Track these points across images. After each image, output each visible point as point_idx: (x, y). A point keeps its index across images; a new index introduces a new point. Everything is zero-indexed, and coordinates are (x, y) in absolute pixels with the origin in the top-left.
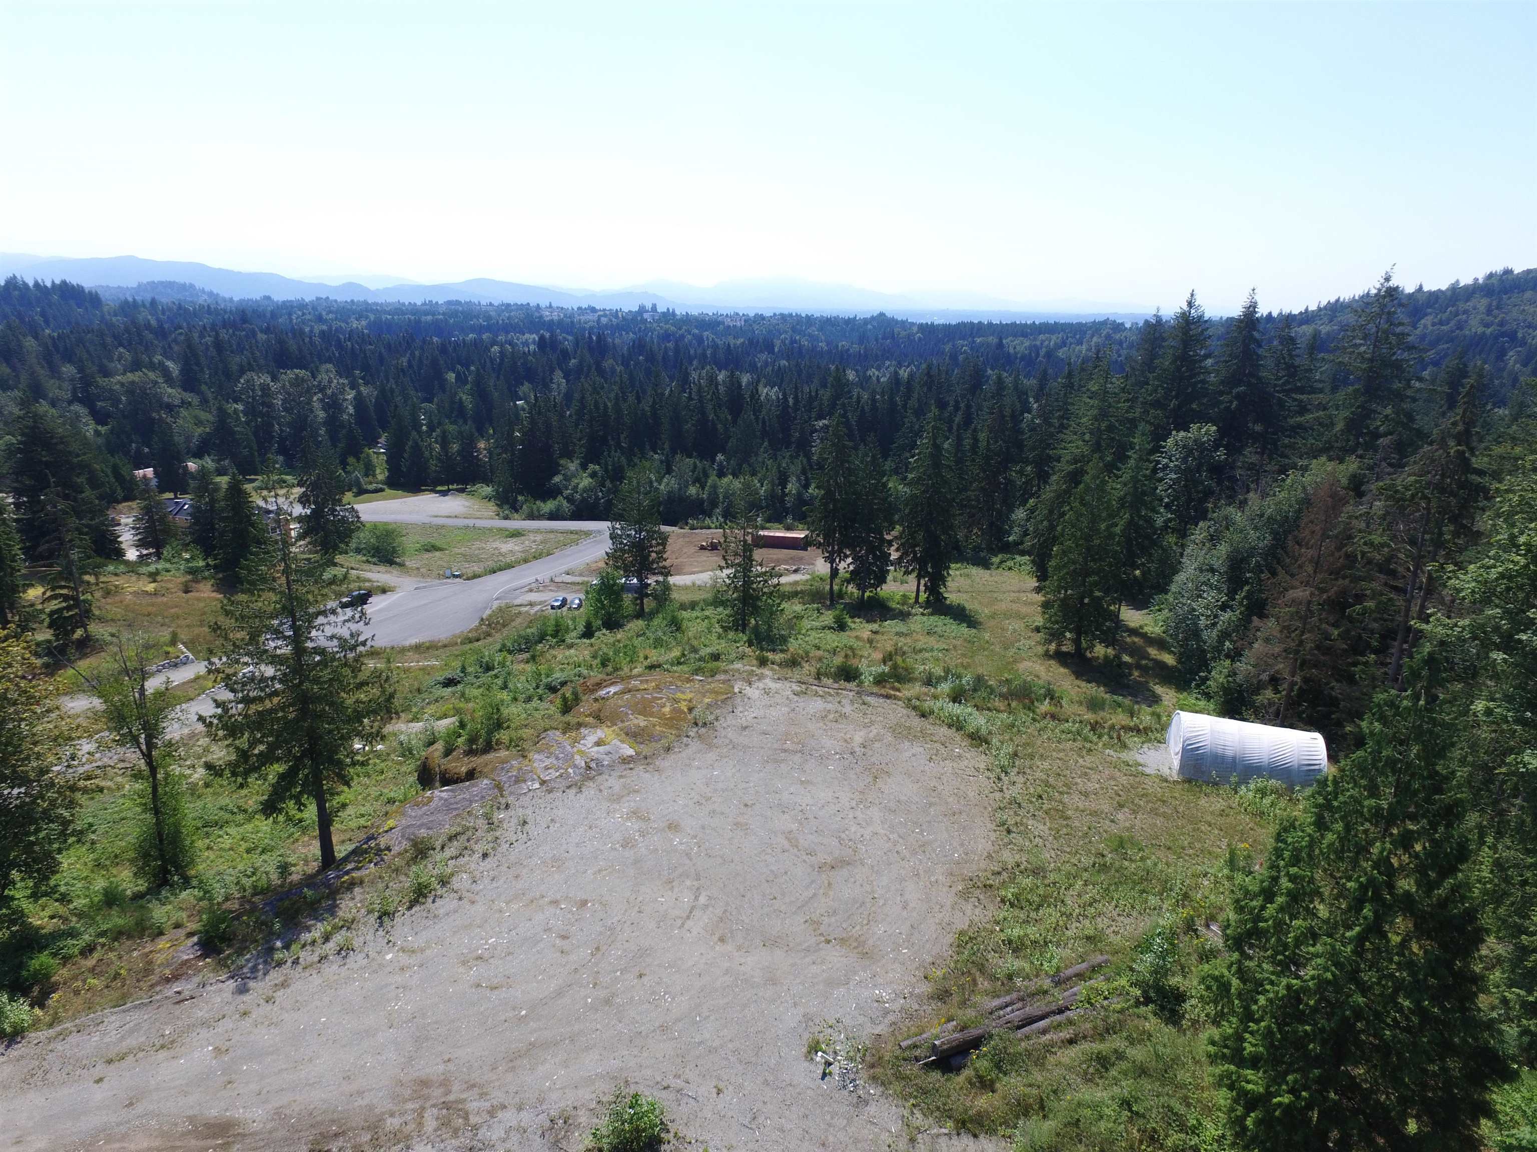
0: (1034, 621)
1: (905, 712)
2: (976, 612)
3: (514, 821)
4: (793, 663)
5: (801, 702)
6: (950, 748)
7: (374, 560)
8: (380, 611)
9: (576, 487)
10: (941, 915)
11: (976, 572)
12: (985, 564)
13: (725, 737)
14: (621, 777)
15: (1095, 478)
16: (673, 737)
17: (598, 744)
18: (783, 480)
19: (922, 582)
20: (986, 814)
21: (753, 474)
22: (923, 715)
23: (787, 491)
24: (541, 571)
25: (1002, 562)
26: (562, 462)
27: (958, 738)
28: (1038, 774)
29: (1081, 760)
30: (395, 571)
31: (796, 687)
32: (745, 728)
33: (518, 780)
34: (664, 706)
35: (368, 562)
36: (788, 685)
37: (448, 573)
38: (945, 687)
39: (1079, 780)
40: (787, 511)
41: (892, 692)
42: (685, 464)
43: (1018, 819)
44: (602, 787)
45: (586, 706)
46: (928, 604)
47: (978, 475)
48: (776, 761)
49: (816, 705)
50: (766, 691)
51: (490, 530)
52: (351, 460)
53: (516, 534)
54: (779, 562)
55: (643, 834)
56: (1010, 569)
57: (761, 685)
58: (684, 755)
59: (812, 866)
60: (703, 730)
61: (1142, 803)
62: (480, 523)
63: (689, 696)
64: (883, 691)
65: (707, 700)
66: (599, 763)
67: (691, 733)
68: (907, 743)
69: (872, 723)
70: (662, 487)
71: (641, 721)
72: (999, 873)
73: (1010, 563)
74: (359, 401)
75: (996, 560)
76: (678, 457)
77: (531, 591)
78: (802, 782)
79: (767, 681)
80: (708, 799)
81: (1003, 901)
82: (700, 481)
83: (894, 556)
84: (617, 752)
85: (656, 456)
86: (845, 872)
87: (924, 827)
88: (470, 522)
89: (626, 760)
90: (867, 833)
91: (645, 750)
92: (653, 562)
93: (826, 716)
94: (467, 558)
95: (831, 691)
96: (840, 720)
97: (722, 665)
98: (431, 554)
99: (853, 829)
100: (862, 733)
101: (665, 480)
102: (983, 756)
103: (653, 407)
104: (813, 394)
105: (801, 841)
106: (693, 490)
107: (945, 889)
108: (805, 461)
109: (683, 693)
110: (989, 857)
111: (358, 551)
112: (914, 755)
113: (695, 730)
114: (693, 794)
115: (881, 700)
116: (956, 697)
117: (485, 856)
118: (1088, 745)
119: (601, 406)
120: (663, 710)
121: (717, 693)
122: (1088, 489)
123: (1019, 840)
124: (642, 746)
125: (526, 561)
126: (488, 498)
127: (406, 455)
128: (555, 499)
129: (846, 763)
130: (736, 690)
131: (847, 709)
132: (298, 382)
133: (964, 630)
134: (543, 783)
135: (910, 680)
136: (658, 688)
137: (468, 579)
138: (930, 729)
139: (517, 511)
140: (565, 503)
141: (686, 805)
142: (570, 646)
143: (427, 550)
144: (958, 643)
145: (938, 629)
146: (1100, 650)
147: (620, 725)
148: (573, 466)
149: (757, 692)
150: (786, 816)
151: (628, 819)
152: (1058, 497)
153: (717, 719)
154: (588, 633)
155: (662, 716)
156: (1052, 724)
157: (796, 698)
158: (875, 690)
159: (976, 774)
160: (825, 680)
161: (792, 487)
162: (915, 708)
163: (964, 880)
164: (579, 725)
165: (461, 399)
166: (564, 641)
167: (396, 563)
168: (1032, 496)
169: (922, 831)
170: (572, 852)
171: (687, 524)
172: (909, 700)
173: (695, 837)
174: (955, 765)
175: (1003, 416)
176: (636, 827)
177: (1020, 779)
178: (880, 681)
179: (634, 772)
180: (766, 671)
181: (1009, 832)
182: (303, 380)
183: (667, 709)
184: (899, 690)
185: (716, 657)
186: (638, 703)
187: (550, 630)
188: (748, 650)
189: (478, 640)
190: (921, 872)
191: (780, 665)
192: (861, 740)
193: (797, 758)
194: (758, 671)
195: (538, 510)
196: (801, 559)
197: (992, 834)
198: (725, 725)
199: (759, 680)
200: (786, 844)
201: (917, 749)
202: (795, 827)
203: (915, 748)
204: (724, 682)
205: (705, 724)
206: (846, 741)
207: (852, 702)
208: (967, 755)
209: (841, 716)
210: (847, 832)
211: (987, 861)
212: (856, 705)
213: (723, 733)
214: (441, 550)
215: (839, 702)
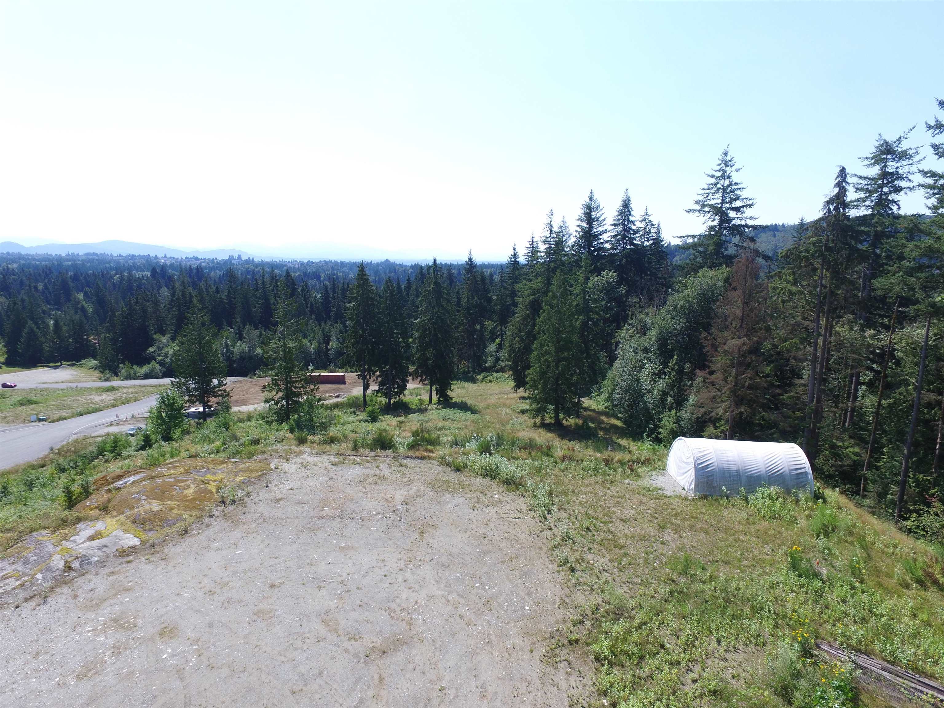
1: (440, 469)
2: (475, 406)
4: (333, 440)
5: (340, 471)
6: (489, 494)
9: (166, 354)
11: (469, 385)
12: (473, 380)
13: (255, 512)
14: (113, 573)
16: (192, 520)
17: (92, 538)
18: (327, 340)
20: (543, 554)
21: (305, 337)
22: (458, 470)
23: (329, 347)
24: (125, 412)
27: (495, 486)
31: (333, 459)
32: (278, 500)
34: (188, 487)
36: (325, 457)
37: (34, 418)
38: (473, 445)
40: (330, 361)
41: (426, 454)
42: (253, 333)
43: (577, 554)
44: (79, 592)
45: (94, 499)
46: (439, 403)
48: (312, 530)
49: (357, 471)
50: (305, 466)
51: (90, 389)
53: (112, 390)
54: (324, 392)
55: (118, 651)
56: (490, 381)
57: (299, 460)
58: (203, 536)
60: (231, 508)
62: (80, 385)
63: (220, 476)
64: (417, 454)
65: (239, 479)
66: (84, 560)
67: (216, 513)
68: (448, 496)
69: (411, 481)
70: (236, 350)
71: (156, 506)
72: (581, 622)
73: (490, 378)
75: (480, 377)
78: (342, 549)
79: (305, 456)
80: (223, 585)
81: (597, 659)
84: (115, 544)
87: (484, 580)
88: (74, 385)
89: (125, 553)
90: (422, 597)
91: (153, 536)
93: (365, 480)
94: (58, 408)
95: (369, 459)
96: (378, 481)
97: (260, 447)
99: (404, 596)
100: (402, 492)
101: (238, 345)
102: (522, 498)
105: (342, 623)
106: (259, 351)
107: (526, 656)
109: (214, 474)
110: (563, 603)
112: (457, 506)
113: (221, 508)
114: (206, 581)
115: (417, 461)
116: (485, 449)
118: (609, 478)
120: (186, 491)
121: (251, 471)
123: (586, 578)
124: (150, 534)
125: (114, 406)
126: (95, 368)
127: (22, 340)
128: (149, 364)
129: (389, 522)
130: (273, 466)
131: (386, 472)
133: (469, 415)
135: (439, 444)
136: (187, 472)
137: (54, 421)
138: (467, 481)
139: (117, 375)
140: (158, 367)
141: (194, 598)
147: (128, 513)
148: (164, 340)
149: (294, 467)
150: (323, 592)
151: (104, 631)
153: (248, 495)
154: (147, 443)
155: (183, 499)
157: (334, 468)
158: (410, 453)
159: (521, 515)
160: (361, 451)
161: (333, 344)
162: (449, 465)
163: (545, 639)
166: (120, 454)
169: (483, 585)
172: (443, 458)
173: (196, 642)
174: (498, 509)
176: (111, 641)
177: (563, 515)
178: (413, 446)
179: (131, 565)
180: (305, 448)
181: (573, 570)
183: (190, 492)
184: (432, 451)
185: (256, 442)
186: (156, 487)
187: (108, 447)
188: (288, 435)
190: (493, 637)
191: (319, 443)
192: (402, 498)
193: (336, 523)
194: (297, 449)
195: (135, 373)
196: (341, 389)
197: (556, 575)
198: (256, 500)
199: (297, 456)
200: (322, 630)
201: (459, 499)
202: (333, 604)
203: (456, 499)
204: (260, 461)
205: (234, 501)
206: (387, 500)
207: (390, 466)
208: (507, 499)
209: (380, 478)
210: (398, 601)
211: (562, 610)
212: (393, 468)
213: (253, 508)
214: (36, 403)
215: (377, 467)
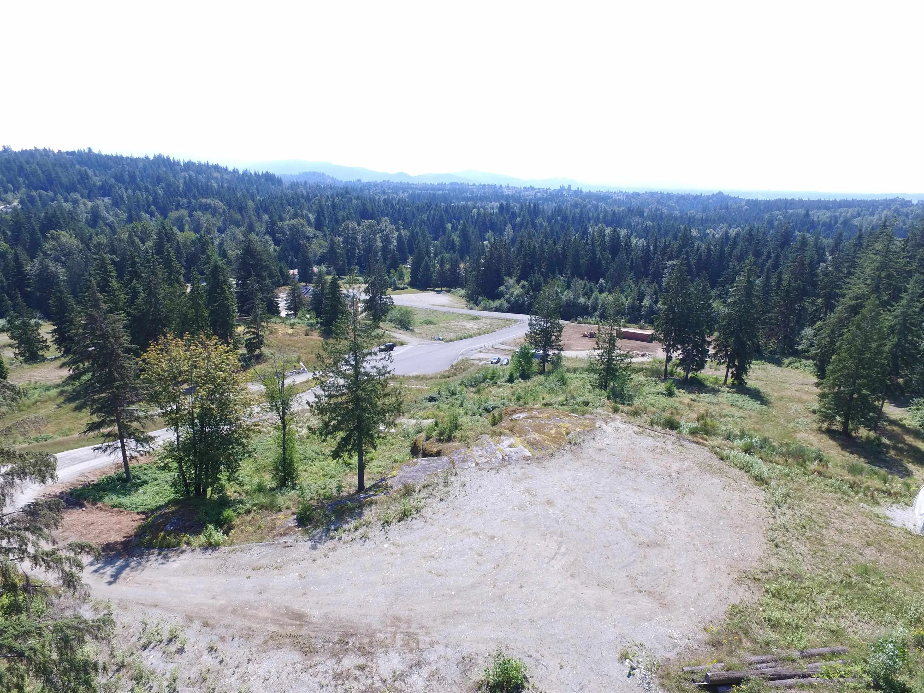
0: (812, 406)
1: (709, 454)
2: (768, 395)
3: (459, 483)
4: (636, 413)
5: (639, 438)
6: (739, 482)
7: (399, 326)
8: (398, 355)
9: (512, 294)
10: (720, 591)
11: (771, 368)
12: (779, 363)
13: (587, 453)
14: (522, 468)
15: (870, 311)
16: (555, 449)
17: (511, 446)
18: (641, 297)
19: (730, 371)
20: (761, 531)
21: (622, 292)
22: (722, 459)
23: (643, 304)
24: (487, 341)
25: (791, 363)
26: (505, 279)
27: (746, 478)
28: (804, 511)
29: (839, 508)
30: (408, 333)
31: (636, 429)
32: (600, 450)
33: (464, 460)
34: (552, 429)
35: (395, 327)
36: (631, 427)
37: (436, 337)
38: (740, 443)
39: (836, 521)
40: (641, 317)
41: (701, 441)
42: (579, 283)
43: (785, 539)
44: (510, 472)
45: (506, 423)
46: (733, 385)
47: (779, 303)
48: (618, 473)
49: (649, 442)
50: (617, 429)
51: (462, 315)
52: (392, 271)
53: (476, 318)
54: (633, 349)
55: (531, 504)
56: (797, 368)
57: (613, 424)
58: (561, 460)
59: (635, 543)
60: (574, 447)
61: (887, 545)
62: (456, 311)
63: (567, 425)
64: (695, 439)
65: (578, 429)
66: (510, 457)
67: (566, 448)
68: (709, 476)
69: (685, 459)
70: (563, 297)
71: (536, 436)
72: (766, 572)
73: (796, 364)
74: (400, 238)
75: (786, 361)
76: (575, 279)
77: (481, 352)
78: (634, 489)
79: (618, 422)
80: (573, 490)
81: (767, 591)
82: (588, 294)
83: (712, 351)
84: (521, 452)
85: (562, 278)
86: (656, 550)
87: (714, 532)
88: (451, 310)
89: (525, 458)
90: (674, 528)
91: (538, 454)
92: (553, 342)
93: (654, 450)
94: (448, 330)
95: (659, 434)
96: (663, 453)
97: (590, 409)
98: (428, 326)
99: (665, 524)
100: (677, 464)
101: (566, 293)
102: (763, 492)
103: (563, 248)
104: (667, 244)
105: (630, 526)
106: (582, 300)
107: (725, 575)
108: (657, 287)
109: (564, 423)
110: (760, 560)
111: (391, 321)
112: (712, 484)
113: (569, 446)
114: (564, 485)
115: (693, 445)
116: (747, 450)
117: (441, 500)
118: (846, 498)
119: (532, 247)
120: (551, 431)
121: (585, 426)
122: (864, 318)
123: (784, 553)
124: (536, 451)
125: (479, 334)
126: (463, 297)
127: (421, 270)
128: (499, 299)
129: (665, 481)
131: (670, 447)
132: (370, 226)
133: (757, 405)
134: (477, 464)
135: (715, 435)
136: (549, 418)
137: (447, 342)
138: (726, 469)
139: (477, 305)
140: (505, 303)
141: (559, 491)
142: (500, 387)
143: (426, 324)
144: (753, 414)
145: (739, 404)
146: (863, 432)
147: (525, 437)
148: (511, 281)
149: (610, 429)
150: (621, 509)
151: (524, 493)
152: (840, 322)
153: (583, 442)
154: (511, 380)
155: (549, 436)
156: (818, 479)
157: (635, 436)
158: (690, 437)
159: (757, 503)
160: (656, 427)
161: (647, 302)
162: (716, 453)
163: (739, 572)
164: (501, 434)
165: (453, 239)
166: (496, 383)
167: (409, 329)
168: (819, 319)
169: (713, 534)
170: (489, 507)
171: (576, 320)
172: (713, 447)
173: (563, 511)
174: (742, 495)
175: (803, 264)
176: (528, 499)
177: (790, 512)
178: (694, 432)
179: (530, 466)
180: (617, 416)
181: (777, 546)
182: (373, 226)
183: (553, 432)
184: (706, 440)
185: (586, 404)
186: (536, 425)
187: (489, 376)
188: (607, 402)
189: (449, 377)
190: (709, 560)
191: (627, 413)
192: (676, 469)
193: (633, 473)
194: (613, 416)
195: (489, 305)
196: (647, 348)
197: (764, 545)
198: (588, 446)
199: (612, 421)
200: (620, 527)
201: (715, 480)
202: (626, 516)
203: (714, 479)
204: (590, 420)
205: (576, 444)
206: (666, 467)
207: (673, 443)
208: (751, 490)
209: (664, 451)
210: (660, 526)
211: (758, 562)
212: (676, 446)
213: (587, 451)
214: (434, 324)
215: (664, 442)
